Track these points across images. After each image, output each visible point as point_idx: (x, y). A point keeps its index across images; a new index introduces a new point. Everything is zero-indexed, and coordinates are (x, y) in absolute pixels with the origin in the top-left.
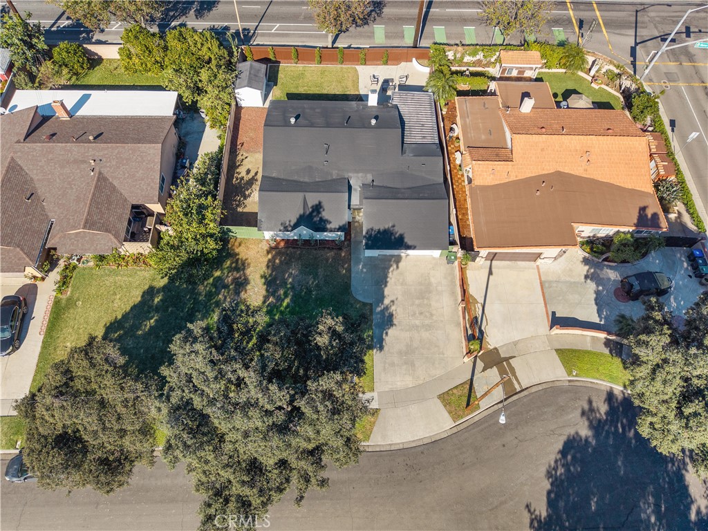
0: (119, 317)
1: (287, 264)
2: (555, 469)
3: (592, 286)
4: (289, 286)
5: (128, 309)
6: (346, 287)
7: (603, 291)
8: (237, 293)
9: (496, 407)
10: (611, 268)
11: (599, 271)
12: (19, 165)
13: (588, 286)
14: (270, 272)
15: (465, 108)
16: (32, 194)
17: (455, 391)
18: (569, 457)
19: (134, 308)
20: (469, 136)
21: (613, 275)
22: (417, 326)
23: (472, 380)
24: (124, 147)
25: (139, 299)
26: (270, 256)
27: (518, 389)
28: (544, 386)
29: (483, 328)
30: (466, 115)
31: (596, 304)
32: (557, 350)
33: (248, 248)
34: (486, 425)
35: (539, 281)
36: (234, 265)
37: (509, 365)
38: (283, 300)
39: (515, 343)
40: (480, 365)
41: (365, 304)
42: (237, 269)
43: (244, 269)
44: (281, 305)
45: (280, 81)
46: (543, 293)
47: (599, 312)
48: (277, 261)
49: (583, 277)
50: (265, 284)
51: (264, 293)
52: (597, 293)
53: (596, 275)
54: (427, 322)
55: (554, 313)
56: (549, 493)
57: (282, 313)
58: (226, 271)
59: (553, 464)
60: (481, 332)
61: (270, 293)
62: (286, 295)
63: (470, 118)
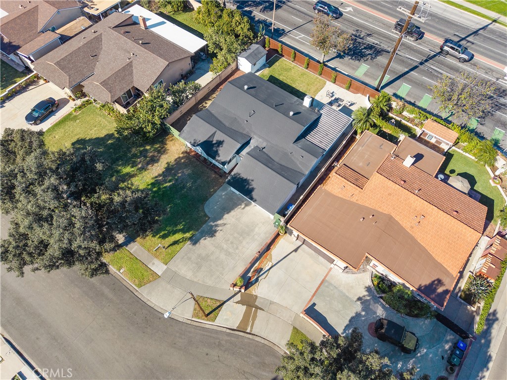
0: (87, 139)
1: (186, 165)
3: (358, 307)
4: (176, 177)
5: (94, 137)
6: (204, 199)
7: (364, 316)
8: (148, 164)
9: (224, 330)
10: (383, 307)
11: (372, 302)
12: (101, 39)
13: (355, 306)
14: (174, 164)
15: (366, 140)
16: (96, 55)
17: (209, 300)
19: (97, 139)
20: (352, 158)
21: (380, 312)
22: (223, 249)
23: (225, 302)
24: (151, 55)
25: (103, 136)
26: (181, 156)
27: (248, 331)
28: (266, 342)
29: (260, 279)
30: (363, 145)
31: (350, 321)
32: (295, 328)
33: (174, 144)
34: (209, 334)
35: (323, 277)
36: (159, 148)
37: (256, 312)
38: (166, 183)
39: (271, 303)
40: (238, 298)
41: (206, 215)
42: (159, 152)
43: (162, 154)
44: (163, 184)
45: (272, 67)
46: (319, 287)
47: (347, 327)
48: (182, 161)
49: (357, 298)
50: (165, 168)
51: (161, 172)
52: (358, 315)
53: (368, 303)
54: (230, 250)
55: (314, 304)
57: (159, 189)
58: (152, 149)
60: (257, 280)
61: (164, 174)
62: (170, 181)
63: (363, 147)
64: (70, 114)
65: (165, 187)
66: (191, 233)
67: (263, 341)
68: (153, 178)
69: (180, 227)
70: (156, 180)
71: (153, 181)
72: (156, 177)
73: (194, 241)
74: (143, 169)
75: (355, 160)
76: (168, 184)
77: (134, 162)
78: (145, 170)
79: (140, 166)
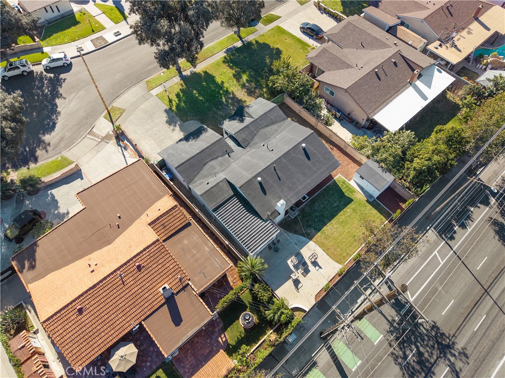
0: (281, 55)
2: (57, 116)
3: (62, 210)
4: (230, 105)
7: (54, 212)
8: (248, 89)
13: (65, 208)
14: (244, 105)
15: (217, 259)
16: (364, 47)
17: (119, 115)
18: (51, 123)
20: (196, 235)
22: (154, 128)
23: (113, 124)
24: (358, 78)
27: (88, 136)
28: (74, 145)
29: (120, 147)
31: (56, 200)
32: (73, 163)
38: (226, 99)
39: (98, 151)
41: (187, 120)
44: (225, 97)
45: (367, 204)
47: (53, 196)
49: (70, 212)
50: (241, 100)
51: (237, 97)
52: (57, 207)
53: (61, 218)
54: (150, 132)
55: (82, 179)
56: (57, 107)
57: (221, 94)
58: (262, 92)
59: (59, 117)
60: (119, 145)
61: (234, 98)
62: (226, 101)
63: (207, 253)
64: (308, 46)
65: (221, 98)
66: (175, 110)
67: (76, 143)
68: (232, 91)
69: (183, 104)
71: (230, 91)
72: (233, 93)
73: (168, 111)
74: (243, 86)
75: (193, 238)
76: (224, 99)
77: (251, 81)
78: (241, 87)
79: (247, 85)
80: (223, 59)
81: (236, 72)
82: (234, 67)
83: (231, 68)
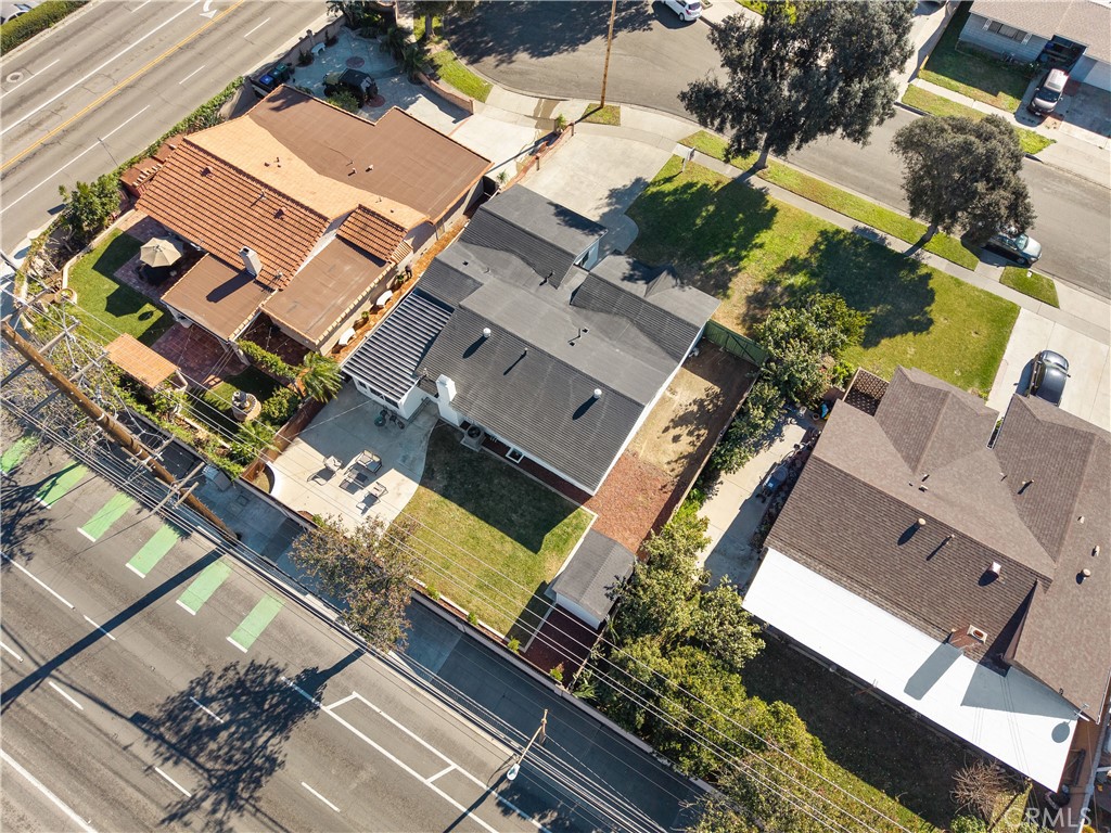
0: (911, 334)
6: (640, 242)
17: (602, 122)
23: (579, 121)
27: (544, 100)
29: (533, 145)
32: (483, 102)
37: (536, 114)
38: (717, 262)
41: (633, 217)
43: (746, 315)
44: (722, 258)
45: (535, 586)
47: (413, 102)
51: (734, 280)
57: (726, 252)
61: (727, 276)
62: (711, 265)
63: (333, 303)
64: (984, 385)
65: (717, 254)
66: (649, 192)
67: (524, 92)
68: (745, 268)
69: (669, 199)
70: (738, 264)
71: (742, 264)
72: (739, 270)
73: (640, 184)
74: (771, 283)
75: (356, 276)
76: (712, 260)
78: (765, 281)
79: (779, 289)
80: (831, 230)
81: (806, 260)
82: (817, 255)
83: (814, 249)
